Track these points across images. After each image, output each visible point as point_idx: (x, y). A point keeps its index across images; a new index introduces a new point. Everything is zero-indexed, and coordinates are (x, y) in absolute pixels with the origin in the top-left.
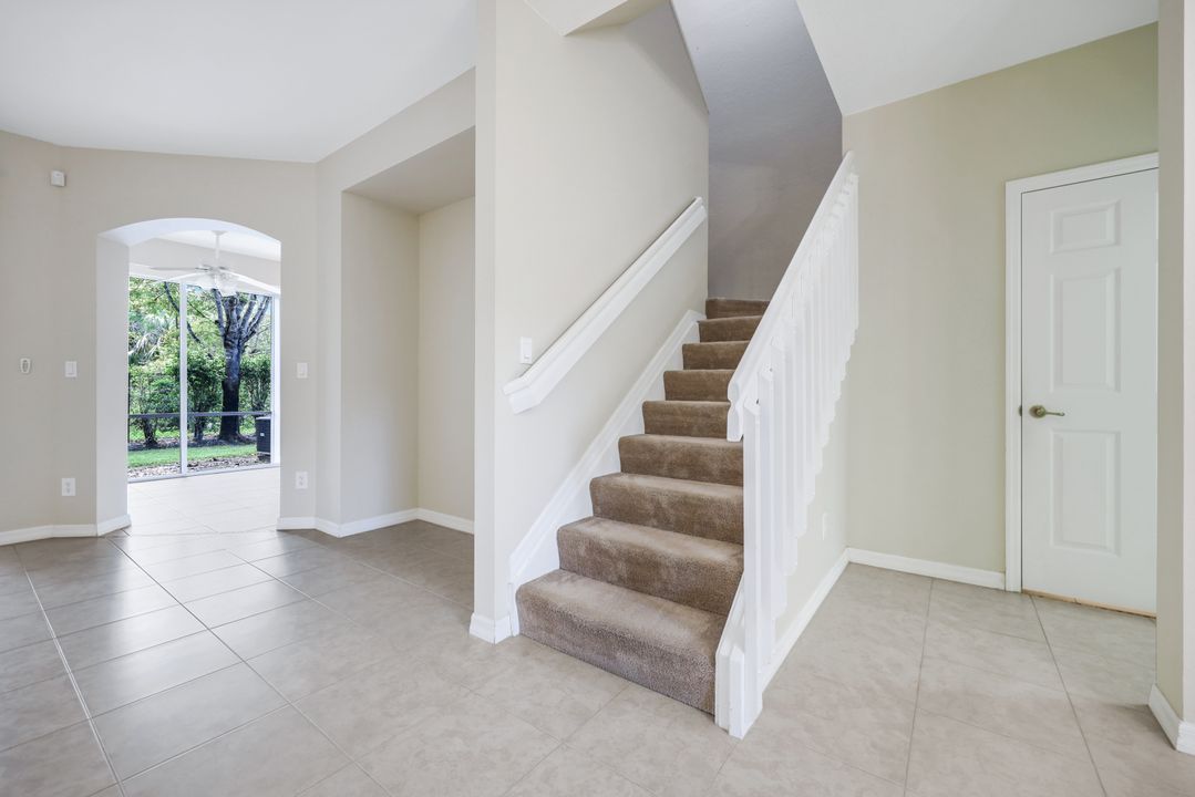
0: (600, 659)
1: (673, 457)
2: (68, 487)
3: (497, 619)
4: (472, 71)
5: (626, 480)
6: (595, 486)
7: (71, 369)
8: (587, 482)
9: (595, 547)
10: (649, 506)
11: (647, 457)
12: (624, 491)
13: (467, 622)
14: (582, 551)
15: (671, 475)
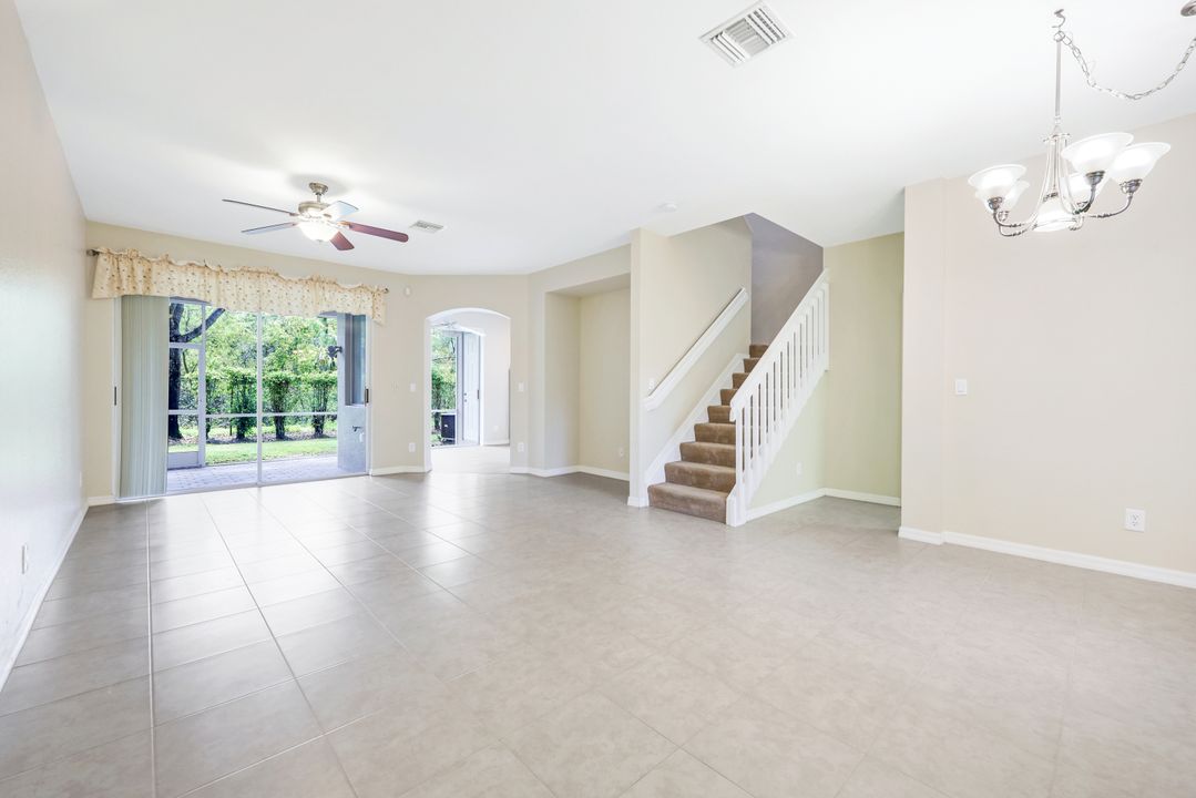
0: (685, 510)
1: (720, 434)
2: (412, 447)
3: (639, 499)
4: (629, 245)
5: (698, 444)
6: (682, 446)
7: (413, 387)
8: (678, 444)
9: (681, 471)
10: (708, 455)
11: (708, 433)
12: (695, 448)
13: (626, 502)
14: (676, 472)
15: (720, 442)
